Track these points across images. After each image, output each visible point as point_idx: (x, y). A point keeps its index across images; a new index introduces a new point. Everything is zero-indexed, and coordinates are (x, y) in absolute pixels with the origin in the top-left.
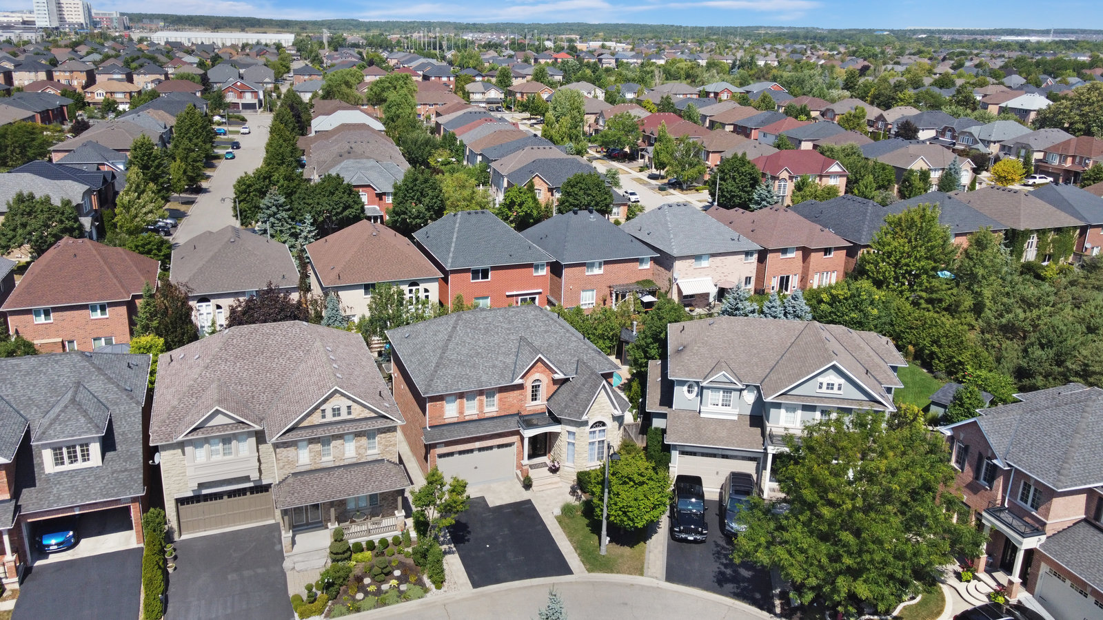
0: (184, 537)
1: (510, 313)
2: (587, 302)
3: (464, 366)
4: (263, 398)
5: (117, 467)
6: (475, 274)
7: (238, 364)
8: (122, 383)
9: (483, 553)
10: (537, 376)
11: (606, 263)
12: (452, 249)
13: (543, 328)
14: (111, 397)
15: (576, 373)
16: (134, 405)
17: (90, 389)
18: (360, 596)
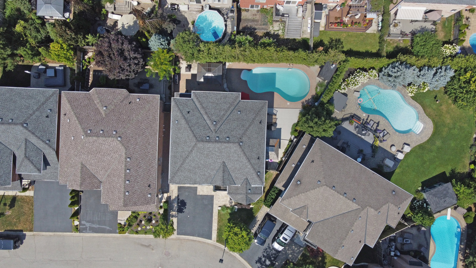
4: (101, 173)
7: (89, 156)
8: (44, 140)
13: (236, 159)
16: (52, 151)
17: (31, 141)
18: (140, 229)
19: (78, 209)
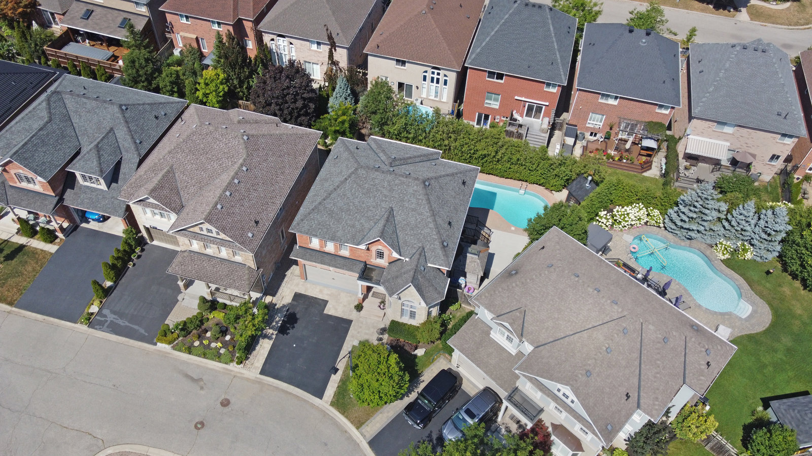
0: (155, 243)
2: (595, 123)
4: (192, 190)
5: (115, 195)
6: (491, 74)
7: (189, 157)
8: (135, 137)
9: (287, 349)
10: (380, 247)
11: (622, 98)
13: (413, 206)
14: (126, 145)
15: (411, 258)
16: (136, 156)
17: (117, 135)
18: (197, 343)
19: (110, 288)
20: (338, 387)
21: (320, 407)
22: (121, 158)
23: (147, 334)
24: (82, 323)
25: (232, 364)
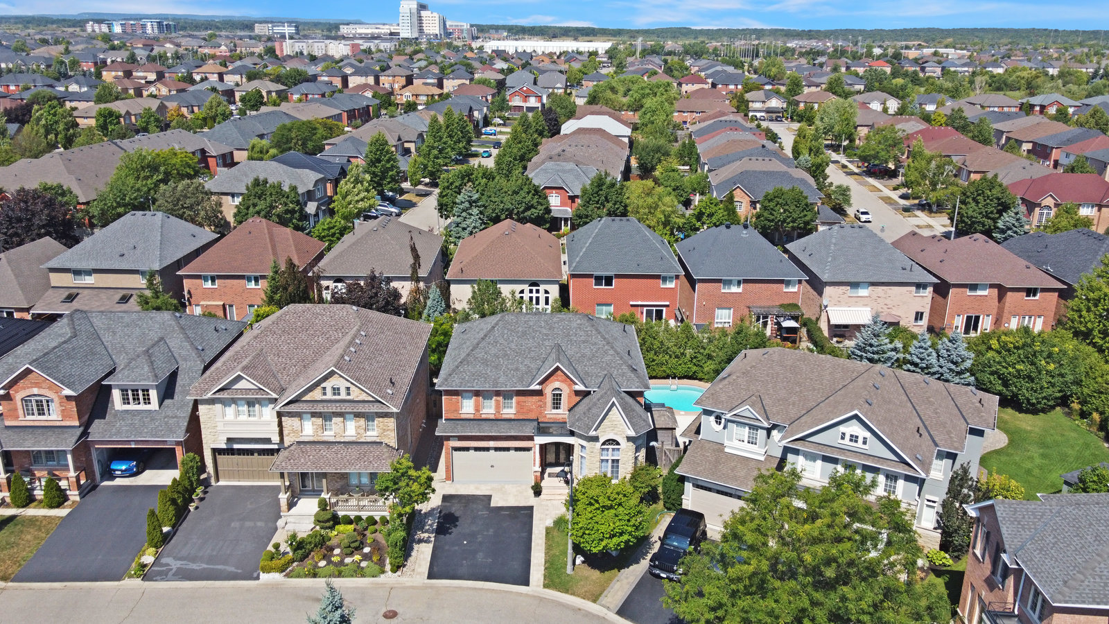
0: (221, 483)
1: (555, 319)
2: (723, 321)
3: (487, 365)
4: (293, 370)
5: (170, 413)
6: (598, 280)
7: (283, 338)
8: (196, 344)
9: (456, 548)
10: (557, 384)
11: (746, 281)
12: (581, 254)
13: (582, 338)
14: (184, 353)
15: (597, 387)
16: (198, 362)
17: (169, 344)
18: (322, 563)
19: (168, 533)
20: (546, 569)
21: (531, 593)
22: (177, 368)
23: (239, 571)
24: (131, 577)
25: (382, 576)
